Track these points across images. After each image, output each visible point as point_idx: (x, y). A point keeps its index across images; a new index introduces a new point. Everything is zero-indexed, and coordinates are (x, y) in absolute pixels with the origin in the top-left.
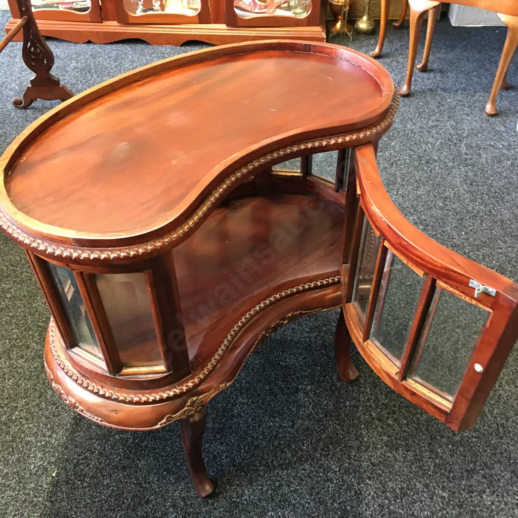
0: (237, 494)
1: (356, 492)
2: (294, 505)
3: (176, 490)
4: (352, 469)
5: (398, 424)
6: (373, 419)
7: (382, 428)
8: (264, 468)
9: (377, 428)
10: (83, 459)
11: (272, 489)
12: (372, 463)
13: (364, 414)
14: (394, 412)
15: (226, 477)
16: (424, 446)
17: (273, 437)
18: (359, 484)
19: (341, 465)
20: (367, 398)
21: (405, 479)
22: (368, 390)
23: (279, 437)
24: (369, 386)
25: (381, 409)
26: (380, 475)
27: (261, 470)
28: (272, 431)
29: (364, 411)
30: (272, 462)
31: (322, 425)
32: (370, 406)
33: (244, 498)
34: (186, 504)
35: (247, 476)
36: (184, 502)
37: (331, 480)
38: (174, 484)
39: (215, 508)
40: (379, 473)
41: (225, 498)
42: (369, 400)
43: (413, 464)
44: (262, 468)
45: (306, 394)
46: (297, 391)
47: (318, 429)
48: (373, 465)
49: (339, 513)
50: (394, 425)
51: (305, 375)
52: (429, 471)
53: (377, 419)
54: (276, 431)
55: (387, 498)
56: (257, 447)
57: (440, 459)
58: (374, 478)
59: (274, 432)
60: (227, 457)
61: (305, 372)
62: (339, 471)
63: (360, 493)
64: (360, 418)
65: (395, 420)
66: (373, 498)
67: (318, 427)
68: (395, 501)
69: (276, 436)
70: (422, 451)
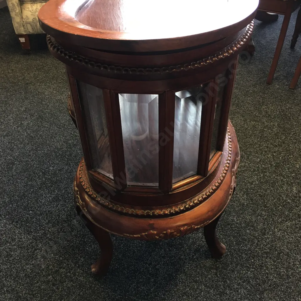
1: (31, 232)
2: (51, 202)
4: (43, 237)
5: (45, 282)
6: (60, 268)
7: (51, 269)
9: (54, 266)
11: (67, 197)
12: (37, 249)
13: (68, 265)
14: (54, 285)
16: (19, 287)
18: (34, 236)
19: (50, 233)
20: (77, 274)
21: (14, 261)
22: (82, 279)
24: (84, 281)
25: (62, 278)
26: (28, 249)
29: (70, 266)
32: (70, 272)
37: (47, 224)
40: (29, 250)
42: (75, 275)
43: (17, 272)
48: (36, 250)
49: (30, 219)
50: (47, 278)
52: (5, 279)
53: (58, 270)
55: (15, 245)
57: (4, 292)
58: (29, 245)
61: (123, 246)
62: (48, 230)
63: (29, 234)
64: (67, 260)
65: (49, 281)
66: (21, 239)
68: (10, 248)
70: (18, 284)
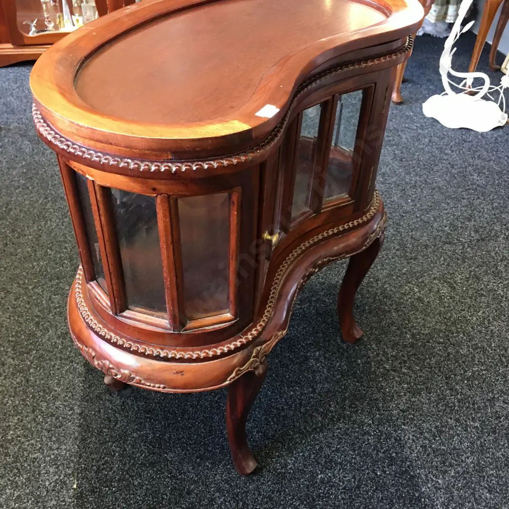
0: (280, 465)
1: (396, 439)
2: (340, 464)
3: (216, 475)
4: (385, 419)
5: (412, 371)
6: (388, 370)
7: (399, 377)
8: (299, 436)
9: (394, 378)
10: (103, 465)
11: (314, 453)
12: (401, 410)
13: (378, 368)
14: (405, 362)
15: (264, 451)
16: (443, 386)
17: (298, 405)
18: (395, 431)
19: (373, 417)
20: (375, 353)
21: (436, 418)
22: (374, 346)
23: (304, 403)
24: (374, 343)
25: (392, 361)
26: (413, 420)
27: (297, 438)
28: (295, 400)
29: (377, 366)
30: (305, 428)
31: (342, 385)
32: (381, 360)
33: (290, 467)
34: (231, 486)
35: (285, 446)
36: (229, 484)
37: (368, 433)
38: (211, 469)
39: (263, 484)
40: (411, 418)
41: (269, 471)
42: (378, 355)
43: (438, 404)
44: (297, 436)
45: (317, 360)
46: (307, 359)
47: (340, 390)
48: (403, 411)
49: (387, 461)
50: (409, 372)
51: (310, 343)
52: (455, 407)
53: (391, 370)
54: (299, 399)
55: (426, 438)
56: (285, 417)
57: (461, 395)
58: (407, 423)
59: (297, 400)
60: (258, 432)
61: (309, 341)
62: (373, 423)
63: (400, 439)
64: (375, 373)
65: (409, 368)
66: (413, 441)
67: (339, 388)
68: (435, 440)
69: (301, 404)
70: (443, 391)
